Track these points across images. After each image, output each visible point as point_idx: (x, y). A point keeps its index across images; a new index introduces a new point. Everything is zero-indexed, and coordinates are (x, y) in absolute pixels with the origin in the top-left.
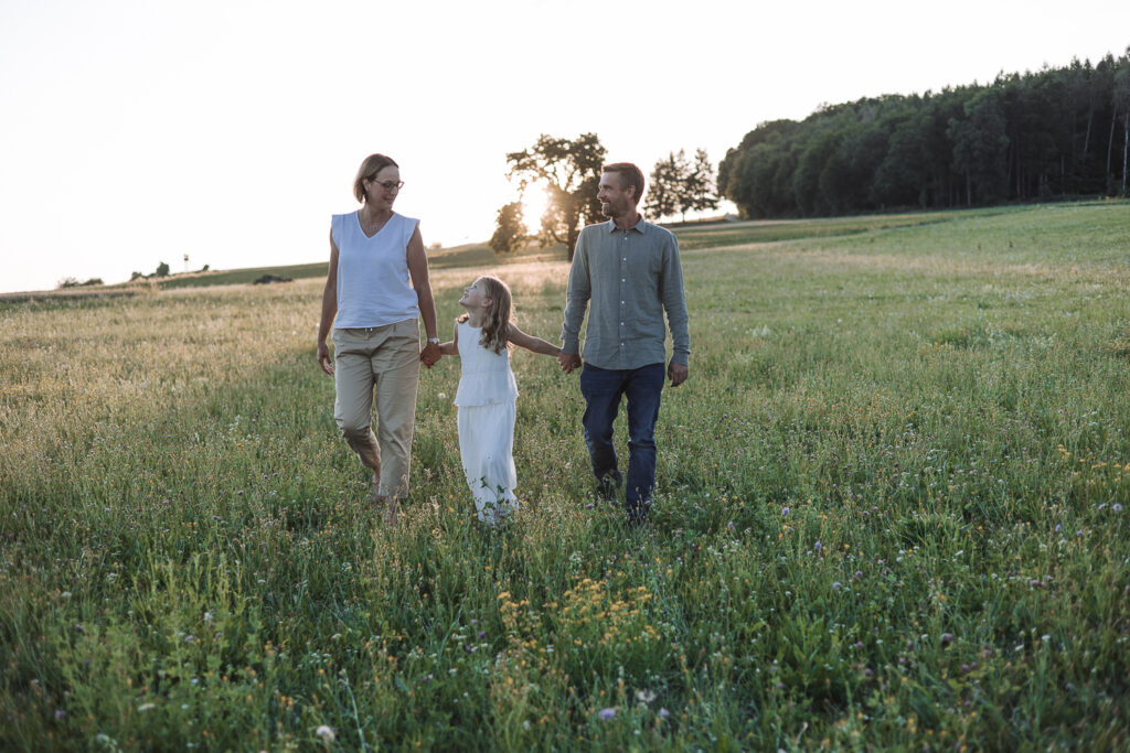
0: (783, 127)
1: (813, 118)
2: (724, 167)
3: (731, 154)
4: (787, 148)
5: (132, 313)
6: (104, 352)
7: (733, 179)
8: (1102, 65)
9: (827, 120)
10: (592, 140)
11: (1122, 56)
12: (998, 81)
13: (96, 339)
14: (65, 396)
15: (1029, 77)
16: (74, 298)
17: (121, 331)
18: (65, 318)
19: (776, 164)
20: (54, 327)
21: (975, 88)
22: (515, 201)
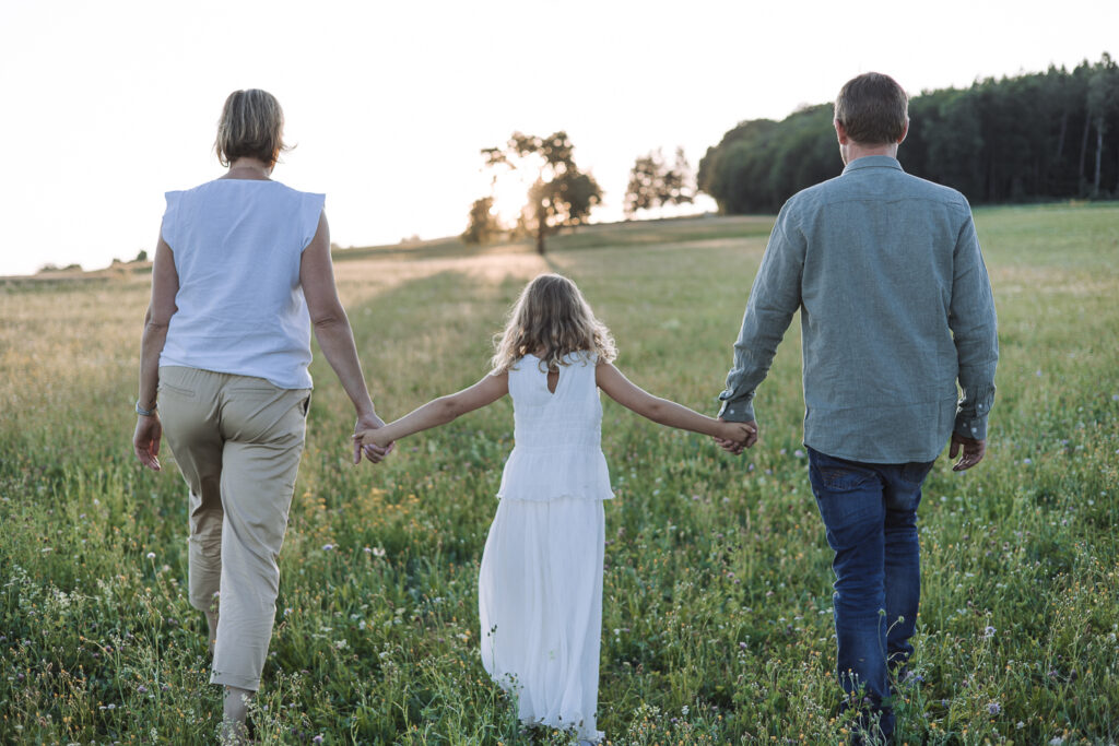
0: (763, 125)
1: (791, 118)
2: (704, 164)
3: (711, 151)
4: (764, 145)
5: (103, 297)
6: (69, 332)
7: (711, 176)
8: (1078, 70)
9: (806, 119)
10: (562, 137)
11: (1098, 61)
12: (975, 84)
13: (64, 321)
14: (28, 368)
15: (1005, 81)
16: (50, 282)
17: (88, 313)
18: (38, 301)
19: (753, 162)
20: (27, 309)
21: (952, 91)
22: (487, 196)
